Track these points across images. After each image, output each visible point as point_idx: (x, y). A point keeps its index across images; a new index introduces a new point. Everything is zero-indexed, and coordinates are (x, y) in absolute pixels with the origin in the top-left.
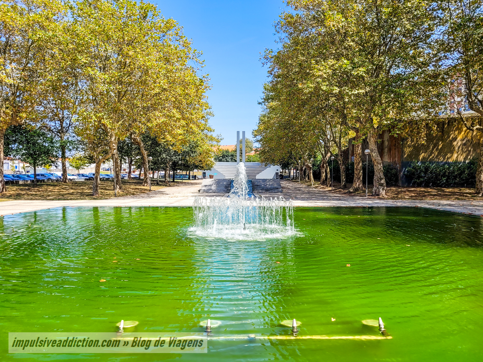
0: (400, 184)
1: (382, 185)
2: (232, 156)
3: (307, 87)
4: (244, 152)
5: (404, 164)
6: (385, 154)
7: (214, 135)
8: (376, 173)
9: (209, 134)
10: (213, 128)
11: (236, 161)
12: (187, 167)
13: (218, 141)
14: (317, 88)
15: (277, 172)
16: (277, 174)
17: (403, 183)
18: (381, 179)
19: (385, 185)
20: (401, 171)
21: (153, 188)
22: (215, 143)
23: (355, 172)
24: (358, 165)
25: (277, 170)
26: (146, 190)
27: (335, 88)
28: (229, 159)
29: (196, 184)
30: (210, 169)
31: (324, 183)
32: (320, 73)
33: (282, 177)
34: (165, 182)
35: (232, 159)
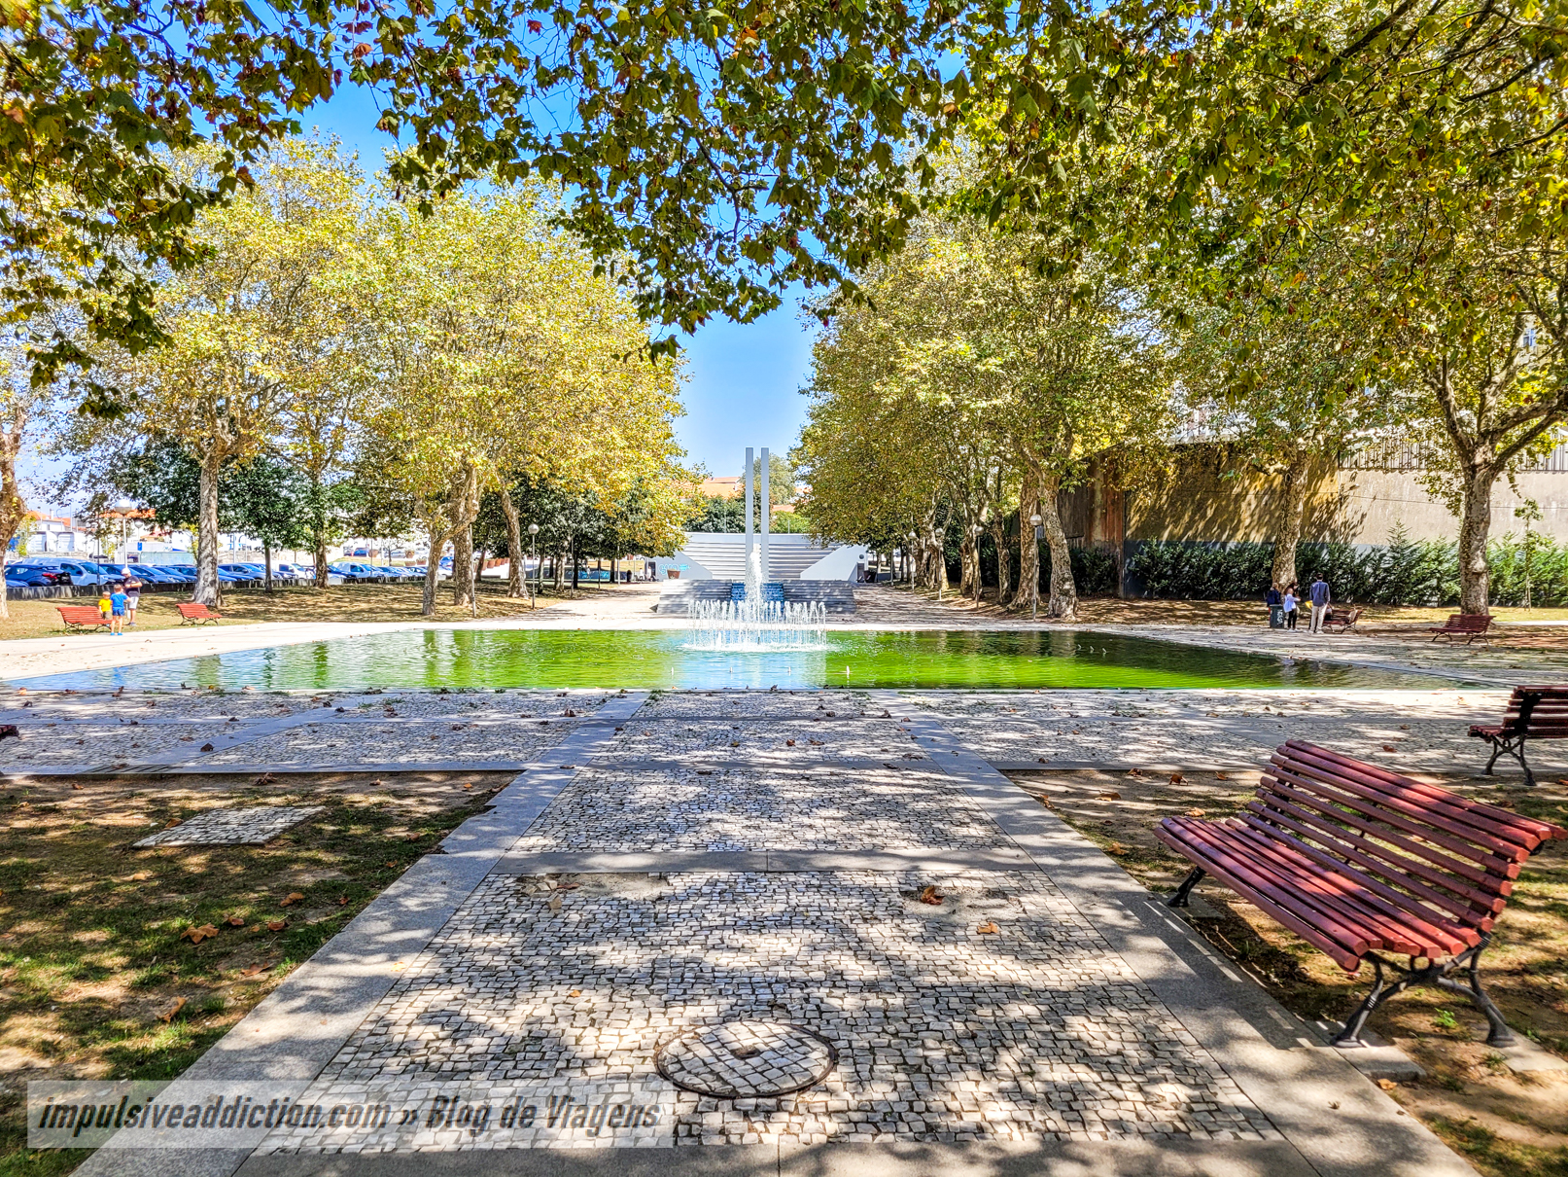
0: (1121, 593)
1: (1066, 593)
2: (732, 514)
3: (890, 391)
4: (764, 504)
5: (1130, 548)
6: (1097, 522)
7: (686, 464)
8: (1055, 567)
9: (673, 461)
10: (682, 445)
11: (743, 530)
12: (611, 548)
13: (696, 481)
14: (910, 396)
15: (861, 561)
16: (860, 567)
17: (1126, 591)
18: (1064, 580)
19: (1072, 592)
20: (1123, 563)
21: (540, 602)
22: (687, 486)
23: (1023, 565)
24: (1028, 548)
25: (861, 557)
26: (523, 606)
27: (944, 395)
28: (723, 523)
29: (637, 593)
30: (670, 554)
31: (968, 592)
32: (915, 366)
33: (871, 577)
34: (554, 587)
35: (730, 523)
